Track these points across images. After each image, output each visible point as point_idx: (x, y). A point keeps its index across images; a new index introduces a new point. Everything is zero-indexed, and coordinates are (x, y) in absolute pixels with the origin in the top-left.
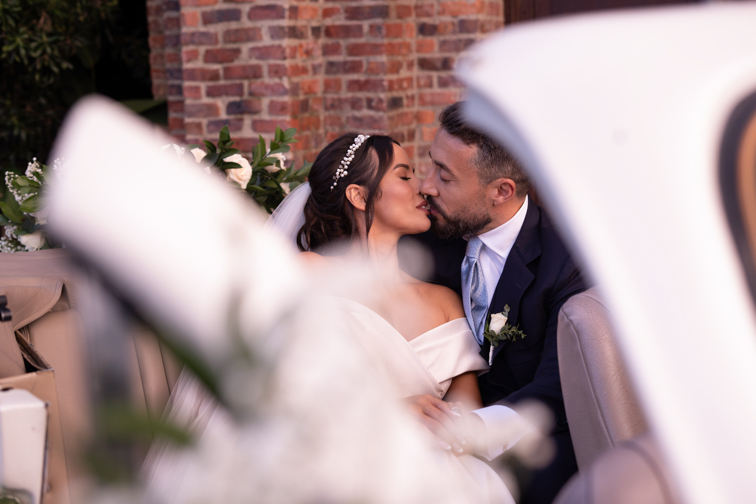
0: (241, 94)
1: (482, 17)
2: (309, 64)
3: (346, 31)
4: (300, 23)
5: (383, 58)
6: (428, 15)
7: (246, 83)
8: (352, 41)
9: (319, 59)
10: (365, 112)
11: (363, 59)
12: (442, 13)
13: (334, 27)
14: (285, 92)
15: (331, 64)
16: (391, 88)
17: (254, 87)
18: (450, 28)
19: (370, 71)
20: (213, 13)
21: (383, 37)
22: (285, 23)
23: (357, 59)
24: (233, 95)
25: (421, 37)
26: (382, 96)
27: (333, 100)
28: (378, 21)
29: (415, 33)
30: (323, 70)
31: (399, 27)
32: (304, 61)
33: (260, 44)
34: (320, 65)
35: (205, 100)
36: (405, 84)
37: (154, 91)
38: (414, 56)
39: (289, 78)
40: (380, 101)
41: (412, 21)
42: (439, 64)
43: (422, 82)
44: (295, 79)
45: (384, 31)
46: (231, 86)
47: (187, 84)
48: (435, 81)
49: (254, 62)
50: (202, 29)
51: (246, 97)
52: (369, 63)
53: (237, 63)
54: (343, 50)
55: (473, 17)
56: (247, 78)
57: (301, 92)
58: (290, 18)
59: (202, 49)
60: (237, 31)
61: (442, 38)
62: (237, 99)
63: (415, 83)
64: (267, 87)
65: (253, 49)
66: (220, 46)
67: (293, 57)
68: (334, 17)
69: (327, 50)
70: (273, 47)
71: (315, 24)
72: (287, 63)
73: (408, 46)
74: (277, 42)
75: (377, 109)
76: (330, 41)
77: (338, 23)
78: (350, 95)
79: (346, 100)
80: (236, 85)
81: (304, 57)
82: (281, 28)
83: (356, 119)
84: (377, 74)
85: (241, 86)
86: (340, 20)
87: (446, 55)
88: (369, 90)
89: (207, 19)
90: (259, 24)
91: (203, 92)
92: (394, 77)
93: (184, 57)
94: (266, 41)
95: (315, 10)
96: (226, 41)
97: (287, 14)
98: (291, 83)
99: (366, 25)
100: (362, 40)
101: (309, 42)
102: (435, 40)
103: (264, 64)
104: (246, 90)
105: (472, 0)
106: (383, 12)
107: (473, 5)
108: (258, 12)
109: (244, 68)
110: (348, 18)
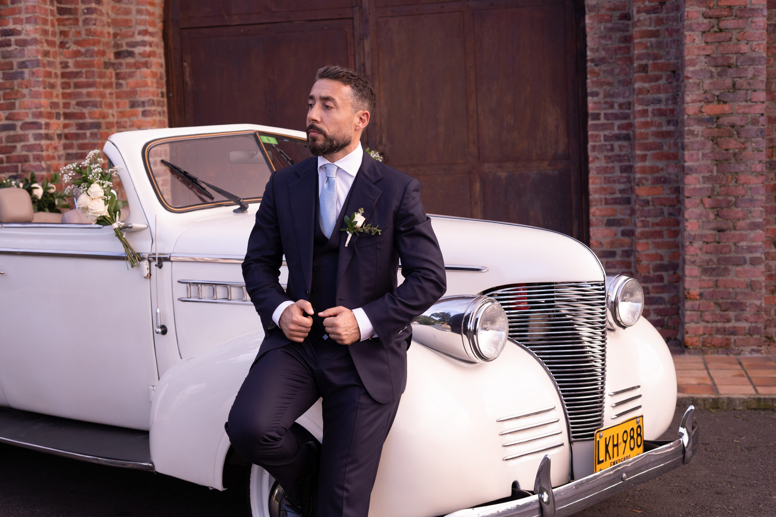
0: (17, 171)
2: (56, 154)
3: (77, 136)
4: (51, 132)
7: (20, 165)
8: (81, 141)
9: (62, 152)
12: (132, 126)
13: (69, 134)
14: (43, 169)
15: (68, 155)
17: (24, 167)
21: (98, 139)
22: (43, 131)
23: (83, 151)
24: (12, 172)
28: (95, 131)
30: (64, 158)
31: (107, 134)
32: (53, 153)
33: (28, 143)
34: (62, 155)
39: (45, 162)
44: (49, 163)
45: (99, 136)
46: (11, 166)
49: (24, 153)
51: (20, 172)
53: (14, 154)
54: (75, 147)
56: (20, 162)
57: (52, 170)
58: (45, 129)
60: (14, 136)
62: (14, 174)
64: (32, 167)
65: (23, 146)
66: (3, 144)
67: (47, 150)
68: (70, 128)
69: (66, 147)
70: (35, 145)
71: (58, 132)
72: (44, 153)
74: (38, 142)
76: (68, 142)
77: (72, 131)
80: (14, 166)
81: (53, 150)
82: (41, 134)
85: (17, 167)
86: (73, 130)
90: (27, 132)
94: (32, 141)
95: (58, 124)
96: (7, 141)
97: (43, 127)
98: (47, 165)
99: (88, 133)
100: (86, 141)
101: (55, 142)
103: (31, 155)
104: (20, 169)
105: (148, 119)
106: (98, 126)
107: (149, 122)
108: (26, 126)
109: (18, 156)
110: (78, 129)
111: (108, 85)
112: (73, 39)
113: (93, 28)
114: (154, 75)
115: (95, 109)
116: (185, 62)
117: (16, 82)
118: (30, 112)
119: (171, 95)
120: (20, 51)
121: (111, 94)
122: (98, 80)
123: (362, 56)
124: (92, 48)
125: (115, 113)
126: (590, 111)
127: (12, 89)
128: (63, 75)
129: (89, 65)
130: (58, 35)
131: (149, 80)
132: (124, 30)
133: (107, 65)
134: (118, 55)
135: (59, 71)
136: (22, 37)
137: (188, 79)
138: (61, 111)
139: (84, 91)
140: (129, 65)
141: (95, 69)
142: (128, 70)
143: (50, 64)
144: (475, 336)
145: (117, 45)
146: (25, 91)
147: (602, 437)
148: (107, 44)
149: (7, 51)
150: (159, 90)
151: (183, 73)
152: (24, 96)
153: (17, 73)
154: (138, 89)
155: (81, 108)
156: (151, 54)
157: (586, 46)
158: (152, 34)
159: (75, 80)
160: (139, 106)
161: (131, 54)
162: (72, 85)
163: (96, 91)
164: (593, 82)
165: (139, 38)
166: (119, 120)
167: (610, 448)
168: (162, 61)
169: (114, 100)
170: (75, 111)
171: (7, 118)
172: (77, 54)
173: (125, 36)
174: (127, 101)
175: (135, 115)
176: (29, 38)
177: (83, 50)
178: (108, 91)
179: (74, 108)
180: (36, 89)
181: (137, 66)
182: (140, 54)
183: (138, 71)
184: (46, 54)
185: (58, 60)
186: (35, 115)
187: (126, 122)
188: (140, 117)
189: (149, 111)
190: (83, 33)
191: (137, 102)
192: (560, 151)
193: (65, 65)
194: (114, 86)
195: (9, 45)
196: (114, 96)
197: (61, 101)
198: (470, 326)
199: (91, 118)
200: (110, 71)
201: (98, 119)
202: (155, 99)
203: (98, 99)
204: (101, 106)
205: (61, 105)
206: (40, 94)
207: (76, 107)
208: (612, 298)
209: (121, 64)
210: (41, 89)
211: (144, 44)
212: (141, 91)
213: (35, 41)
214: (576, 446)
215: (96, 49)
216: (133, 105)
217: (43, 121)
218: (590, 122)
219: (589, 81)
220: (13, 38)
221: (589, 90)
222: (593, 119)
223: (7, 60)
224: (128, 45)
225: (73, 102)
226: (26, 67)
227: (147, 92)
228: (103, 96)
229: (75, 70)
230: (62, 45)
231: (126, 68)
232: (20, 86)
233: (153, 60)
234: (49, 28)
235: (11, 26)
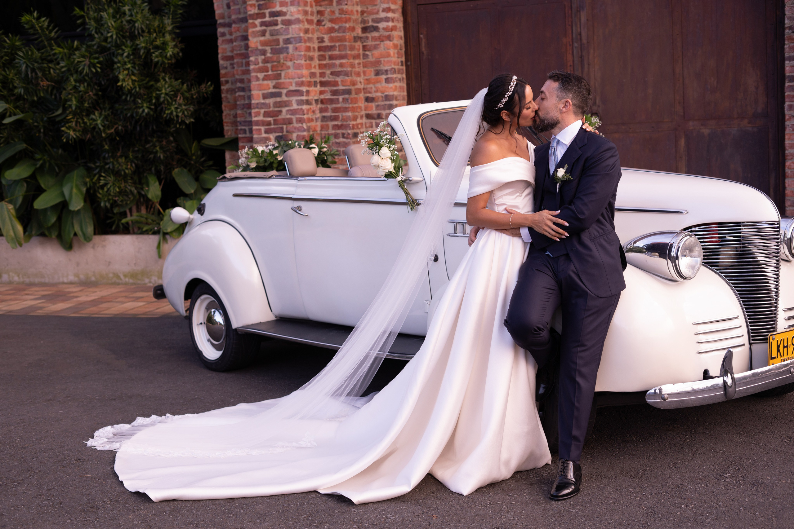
0: (282, 132)
1: (396, 93)
2: (314, 117)
3: (331, 101)
4: (310, 98)
5: (350, 114)
6: (370, 93)
7: (285, 126)
8: (334, 106)
9: (318, 115)
10: (341, 140)
11: (340, 114)
12: (376, 91)
13: (325, 99)
14: (304, 130)
15: (324, 117)
16: (353, 128)
17: (289, 129)
18: (381, 99)
19: (343, 120)
20: (268, 93)
21: (349, 104)
22: (304, 98)
23: (337, 114)
24: (278, 133)
25: (366, 103)
26: (349, 132)
27: (325, 134)
28: (347, 96)
29: (363, 101)
30: (320, 120)
31: (356, 99)
32: (312, 116)
33: (292, 108)
34: (319, 118)
35: (264, 135)
36: (360, 126)
37: (225, 133)
38: (363, 113)
39: (306, 124)
40: (349, 134)
41: (362, 95)
42: (376, 116)
43: (368, 125)
44: (309, 124)
45: (350, 101)
46: (277, 128)
47: (254, 128)
48: (374, 124)
49: (289, 116)
50: (262, 101)
51: (285, 133)
52: (343, 116)
53: (280, 117)
54: (330, 110)
55: (391, 93)
56: (285, 124)
57: (311, 130)
58: (306, 96)
59: (262, 111)
60: (280, 102)
61: (377, 104)
62: (280, 134)
63: (364, 126)
64: (295, 128)
65: (288, 110)
66: (271, 109)
67: (308, 114)
68: (325, 95)
69: (321, 110)
70: (298, 109)
71: (316, 98)
72: (305, 117)
73: (360, 108)
74: (300, 107)
75: (347, 138)
76: (323, 106)
77: (327, 97)
78: (333, 132)
79: (332, 134)
80: (280, 127)
81: (312, 114)
82: (302, 100)
83: (337, 143)
84: (347, 121)
85: (282, 128)
86: (328, 96)
87: (379, 112)
88: (343, 129)
89: (265, 97)
90: (291, 98)
91: (263, 131)
92: (354, 123)
93: (253, 115)
94: (295, 106)
95: (316, 91)
96: (274, 107)
97: (305, 94)
98: (307, 126)
99: (341, 98)
100: (339, 105)
101: (314, 107)
102: (373, 105)
103: (294, 118)
104: (285, 130)
105: (391, 85)
106: (349, 92)
107: (391, 88)
108: (291, 93)
109: (284, 119)
110: (332, 95)
111: (357, 57)
112: (328, 17)
113: (345, 7)
114: (395, 46)
115: (347, 78)
116: (422, 34)
117: (282, 56)
118: (293, 81)
119: (409, 63)
120: (286, 29)
121: (359, 64)
122: (349, 52)
123: (578, 26)
124: (344, 25)
125: (362, 81)
126: (787, 74)
127: (279, 62)
128: (320, 49)
129: (342, 39)
130: (315, 14)
131: (392, 51)
132: (370, 8)
133: (356, 39)
134: (365, 30)
135: (316, 45)
136: (287, 17)
137: (423, 49)
138: (318, 79)
139: (338, 62)
140: (374, 39)
141: (347, 43)
142: (374, 43)
143: (310, 40)
144: (677, 261)
145: (364, 22)
146: (289, 64)
147: (775, 339)
148: (355, 21)
149: (275, 30)
150: (400, 60)
151: (419, 44)
152: (288, 68)
153: (283, 48)
154: (382, 59)
155: (334, 77)
156: (393, 29)
157: (785, 15)
158: (393, 11)
159: (330, 53)
160: (382, 74)
161: (376, 29)
162: (327, 57)
163: (348, 62)
164: (790, 48)
165: (383, 15)
166: (365, 87)
167: (781, 348)
168: (402, 34)
169: (361, 69)
170: (329, 80)
171: (274, 87)
172: (332, 30)
173: (371, 13)
174: (372, 70)
175: (379, 82)
176: (293, 18)
177: (336, 27)
178: (357, 61)
179: (329, 77)
180: (299, 62)
181: (381, 39)
182: (384, 29)
183: (382, 43)
184: (307, 31)
185: (316, 36)
186: (298, 84)
187: (371, 88)
188: (384, 84)
189: (391, 78)
190: (337, 12)
191: (381, 70)
192: (759, 110)
193: (321, 40)
194: (361, 57)
195: (276, 24)
196: (361, 65)
197: (317, 71)
198: (673, 253)
199: (343, 86)
200: (359, 44)
201: (349, 86)
202: (396, 67)
203: (349, 69)
204: (351, 75)
205: (318, 75)
206: (302, 66)
207: (330, 76)
208: (788, 236)
209: (367, 38)
210: (303, 62)
211: (387, 19)
212: (384, 61)
213: (298, 21)
214: (754, 347)
215: (347, 25)
216: (377, 73)
217: (304, 89)
218: (787, 84)
219: (786, 46)
220: (279, 19)
221: (786, 55)
222: (790, 81)
223: (275, 37)
224: (373, 20)
225: (328, 72)
226: (290, 43)
227: (389, 62)
228: (352, 66)
229: (329, 44)
230: (319, 22)
231: (372, 41)
232: (285, 59)
233: (395, 33)
234: (308, 9)
235: (278, 8)
